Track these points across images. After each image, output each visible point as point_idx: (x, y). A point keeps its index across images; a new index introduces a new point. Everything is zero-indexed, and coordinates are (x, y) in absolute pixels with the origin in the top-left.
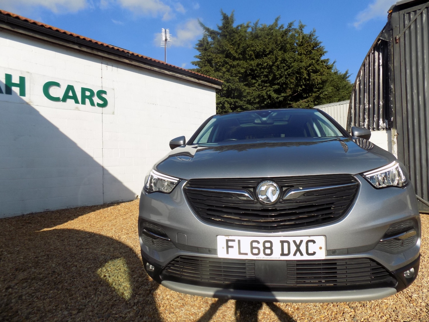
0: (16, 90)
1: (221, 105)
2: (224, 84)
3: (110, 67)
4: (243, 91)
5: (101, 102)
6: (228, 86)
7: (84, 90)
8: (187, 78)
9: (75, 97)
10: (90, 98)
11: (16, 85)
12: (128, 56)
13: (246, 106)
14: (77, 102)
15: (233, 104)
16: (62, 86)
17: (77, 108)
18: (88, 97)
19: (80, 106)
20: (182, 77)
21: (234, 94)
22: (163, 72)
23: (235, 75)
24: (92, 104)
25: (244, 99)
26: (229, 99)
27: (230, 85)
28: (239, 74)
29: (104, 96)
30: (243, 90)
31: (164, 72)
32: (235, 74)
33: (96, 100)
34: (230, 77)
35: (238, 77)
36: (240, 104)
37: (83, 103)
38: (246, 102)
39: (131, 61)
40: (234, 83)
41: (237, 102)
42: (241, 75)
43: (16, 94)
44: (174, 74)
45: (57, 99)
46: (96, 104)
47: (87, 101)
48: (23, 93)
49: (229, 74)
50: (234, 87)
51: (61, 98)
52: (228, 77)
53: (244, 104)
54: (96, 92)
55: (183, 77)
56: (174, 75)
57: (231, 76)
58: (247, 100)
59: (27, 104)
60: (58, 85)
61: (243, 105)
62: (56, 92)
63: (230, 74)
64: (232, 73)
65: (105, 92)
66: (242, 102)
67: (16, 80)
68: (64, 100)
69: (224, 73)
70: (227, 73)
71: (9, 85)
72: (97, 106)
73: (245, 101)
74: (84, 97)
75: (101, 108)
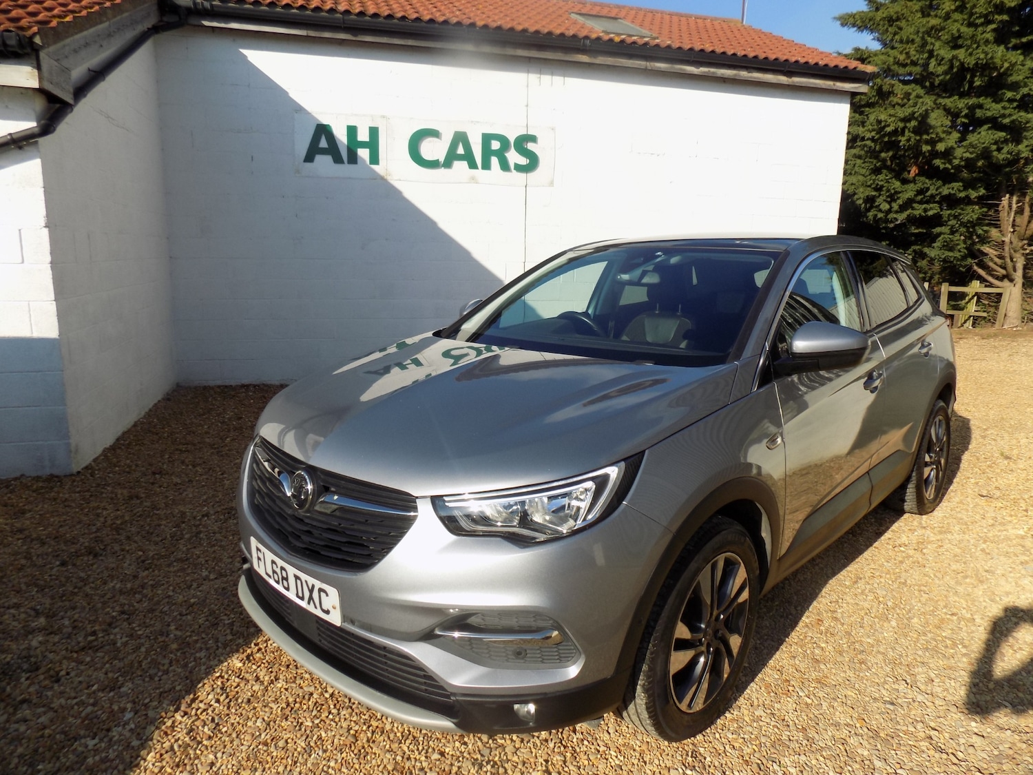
0: (363, 153)
1: (914, 123)
2: (938, 55)
3: (546, 79)
4: (1008, 69)
5: (523, 161)
6: (951, 61)
7: (487, 139)
8: (751, 77)
9: (469, 158)
10: (501, 155)
11: (363, 145)
12: (584, 45)
13: (1014, 117)
14: (473, 165)
15: (963, 114)
16: (443, 137)
17: (473, 179)
18: (496, 153)
19: (479, 173)
20: (735, 75)
21: (971, 82)
22: (681, 69)
23: (983, 20)
24: (505, 166)
25: (1009, 94)
26: (951, 100)
27: (955, 57)
28: (1000, 13)
29: (531, 146)
30: (1006, 65)
31: (684, 70)
32: (986, 16)
33: (514, 157)
34: (964, 29)
35: (994, 26)
36: (989, 114)
37: (486, 166)
38: (1015, 104)
39: (595, 58)
40: (975, 46)
41: (981, 106)
42: (1005, 17)
43: (364, 161)
44: (712, 70)
45: (433, 165)
46: (512, 166)
47: (494, 161)
48: (375, 159)
49: (964, 20)
50: (971, 61)
51: (442, 159)
52: (958, 30)
53: (1007, 112)
54: (512, 141)
55: (739, 76)
56: (713, 73)
57: (970, 25)
58: (1018, 97)
59: (382, 178)
60: (434, 134)
61: (1004, 116)
62: (433, 149)
63: (966, 17)
64: (971, 14)
65: (533, 139)
66: (999, 106)
67: (363, 136)
68: (448, 164)
69: (947, 17)
70: (957, 16)
71: (352, 147)
72: (514, 171)
73: (1011, 101)
74: (487, 153)
75: (523, 175)
